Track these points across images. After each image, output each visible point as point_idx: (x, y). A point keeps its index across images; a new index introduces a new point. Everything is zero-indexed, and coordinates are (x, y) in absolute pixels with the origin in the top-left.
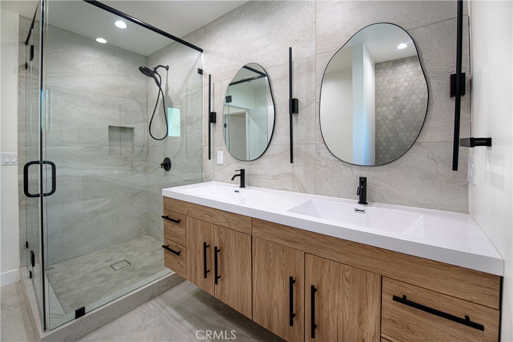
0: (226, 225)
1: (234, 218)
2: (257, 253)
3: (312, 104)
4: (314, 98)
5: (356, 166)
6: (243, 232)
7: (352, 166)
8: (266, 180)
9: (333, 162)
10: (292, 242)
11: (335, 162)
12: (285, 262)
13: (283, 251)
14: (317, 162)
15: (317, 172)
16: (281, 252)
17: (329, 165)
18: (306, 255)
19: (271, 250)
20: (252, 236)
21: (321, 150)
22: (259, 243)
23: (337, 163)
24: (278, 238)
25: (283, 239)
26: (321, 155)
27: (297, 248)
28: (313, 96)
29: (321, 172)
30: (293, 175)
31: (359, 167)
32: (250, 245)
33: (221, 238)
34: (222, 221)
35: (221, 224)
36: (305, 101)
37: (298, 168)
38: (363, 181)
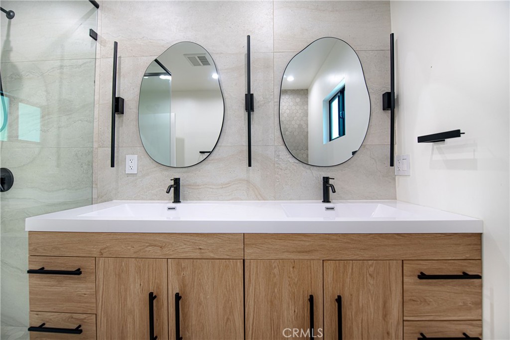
0: (196, 255)
1: (211, 241)
2: (253, 281)
3: (270, 103)
4: (272, 97)
5: (315, 168)
6: (228, 257)
7: (312, 167)
8: (211, 190)
9: (293, 165)
10: (306, 252)
11: (295, 164)
12: (296, 280)
13: (293, 267)
14: (276, 165)
15: (276, 175)
16: (292, 269)
17: (289, 167)
18: (324, 263)
19: (276, 271)
20: (244, 260)
21: (280, 152)
22: (257, 267)
23: (297, 165)
24: (288, 251)
25: (293, 252)
26: (280, 157)
27: (313, 257)
28: (271, 95)
29: (280, 175)
30: (248, 181)
31: (318, 168)
32: (241, 272)
33: (184, 277)
34: (187, 250)
35: (183, 256)
36: (262, 99)
37: (255, 173)
38: (326, 180)
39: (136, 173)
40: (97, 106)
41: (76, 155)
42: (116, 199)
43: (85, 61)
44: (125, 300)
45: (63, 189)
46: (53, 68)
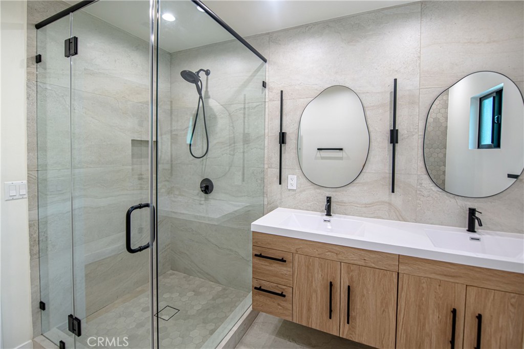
0: (362, 263)
1: (374, 256)
2: (405, 289)
3: (414, 136)
4: (416, 130)
5: (460, 197)
6: (386, 269)
7: (456, 197)
8: (356, 208)
9: (436, 193)
10: (451, 276)
11: (438, 192)
12: (442, 295)
13: (439, 286)
14: (418, 192)
15: (418, 201)
16: (438, 287)
17: (431, 195)
18: (468, 288)
19: (424, 285)
20: (398, 273)
21: (423, 181)
22: (408, 280)
23: (441, 193)
24: (434, 273)
25: (440, 274)
26: (423, 185)
27: (457, 281)
28: (416, 129)
29: (422, 201)
30: (390, 204)
31: (464, 198)
32: (396, 281)
33: (352, 276)
34: (355, 259)
35: (352, 262)
36: (406, 132)
37: (397, 199)
38: (472, 212)
39: (295, 189)
40: (267, 137)
41: (253, 173)
42: (281, 207)
43: (258, 104)
44: (312, 282)
45: (245, 196)
46: (236, 110)
